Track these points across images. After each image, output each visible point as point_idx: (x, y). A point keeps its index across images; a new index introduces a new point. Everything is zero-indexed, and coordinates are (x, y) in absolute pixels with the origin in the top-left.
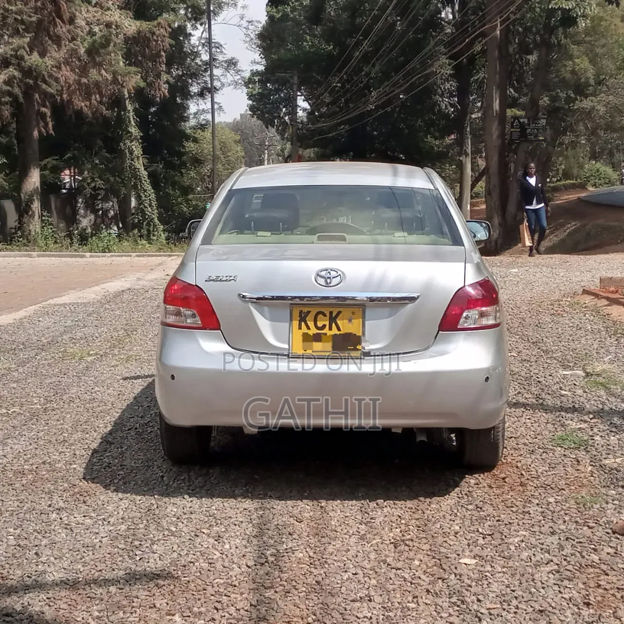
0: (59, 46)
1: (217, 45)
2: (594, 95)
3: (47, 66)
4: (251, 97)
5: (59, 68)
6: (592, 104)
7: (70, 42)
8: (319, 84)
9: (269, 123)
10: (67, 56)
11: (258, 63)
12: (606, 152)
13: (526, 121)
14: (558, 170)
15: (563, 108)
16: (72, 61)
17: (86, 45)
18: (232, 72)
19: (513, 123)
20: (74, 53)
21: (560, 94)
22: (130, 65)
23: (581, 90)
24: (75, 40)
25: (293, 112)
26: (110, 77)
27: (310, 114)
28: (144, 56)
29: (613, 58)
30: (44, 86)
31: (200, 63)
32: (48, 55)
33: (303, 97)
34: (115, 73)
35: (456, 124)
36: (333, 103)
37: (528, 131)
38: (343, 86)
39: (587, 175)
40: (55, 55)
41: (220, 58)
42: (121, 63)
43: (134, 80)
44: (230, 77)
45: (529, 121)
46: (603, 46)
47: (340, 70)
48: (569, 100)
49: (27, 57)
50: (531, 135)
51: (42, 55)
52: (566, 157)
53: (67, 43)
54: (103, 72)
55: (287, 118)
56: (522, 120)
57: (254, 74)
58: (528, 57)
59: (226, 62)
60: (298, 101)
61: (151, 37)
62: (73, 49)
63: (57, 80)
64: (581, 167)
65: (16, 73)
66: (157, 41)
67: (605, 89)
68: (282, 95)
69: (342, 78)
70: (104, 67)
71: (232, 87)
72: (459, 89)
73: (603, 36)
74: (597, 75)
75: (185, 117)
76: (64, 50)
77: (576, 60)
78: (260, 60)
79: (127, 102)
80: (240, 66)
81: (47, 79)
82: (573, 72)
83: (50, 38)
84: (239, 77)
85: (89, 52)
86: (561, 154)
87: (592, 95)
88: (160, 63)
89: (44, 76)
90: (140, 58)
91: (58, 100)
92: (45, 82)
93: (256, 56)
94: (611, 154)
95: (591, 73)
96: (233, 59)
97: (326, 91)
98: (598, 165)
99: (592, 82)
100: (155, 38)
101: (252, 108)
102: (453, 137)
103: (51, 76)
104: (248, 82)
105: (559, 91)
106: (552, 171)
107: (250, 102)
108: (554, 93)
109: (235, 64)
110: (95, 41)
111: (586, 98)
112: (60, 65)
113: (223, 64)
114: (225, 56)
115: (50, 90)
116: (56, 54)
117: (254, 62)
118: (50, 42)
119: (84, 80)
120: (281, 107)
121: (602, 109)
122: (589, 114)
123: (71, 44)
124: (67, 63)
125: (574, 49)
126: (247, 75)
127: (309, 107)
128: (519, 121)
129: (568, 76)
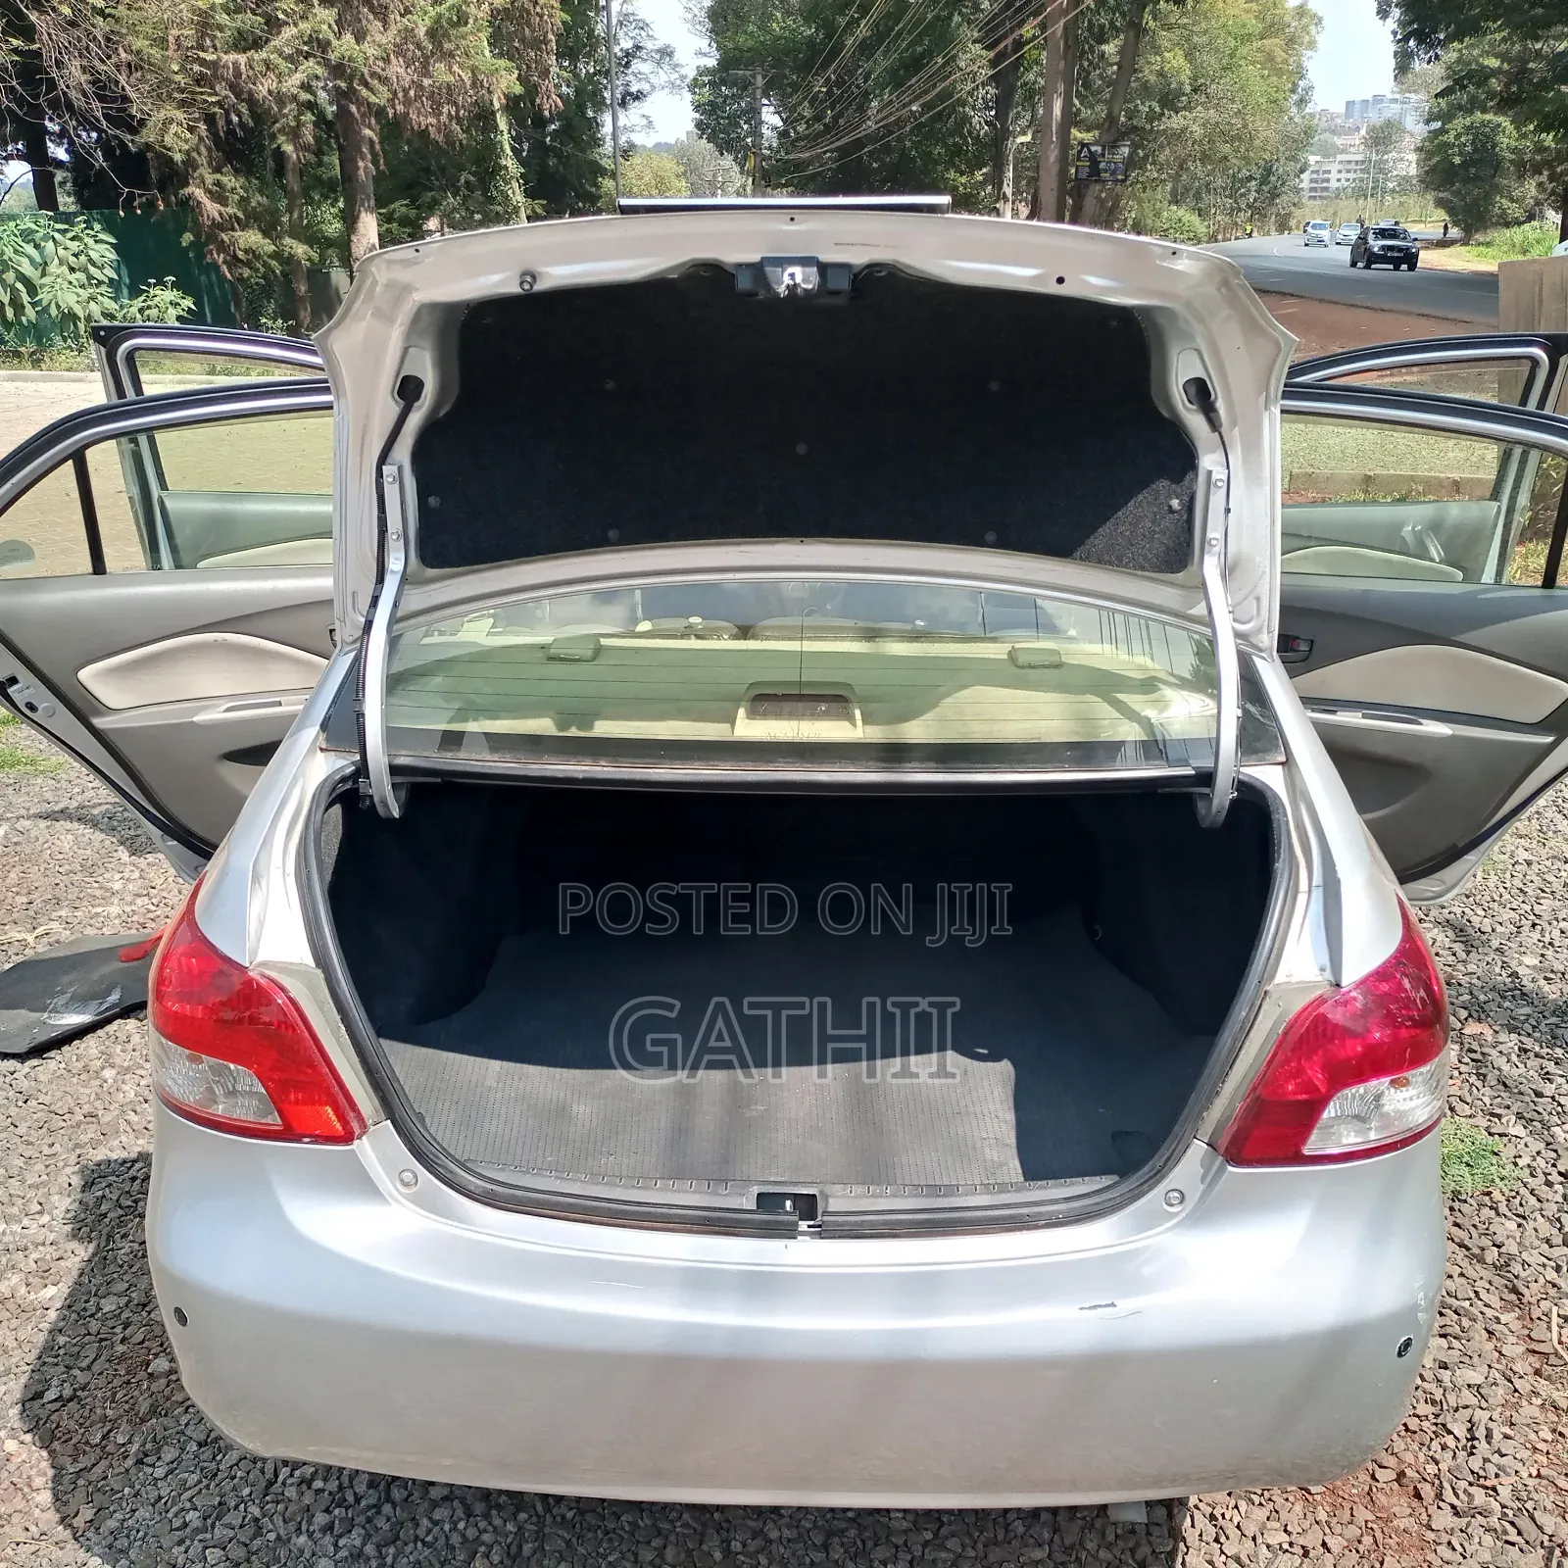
0: (385, 23)
1: (641, 25)
2: (1188, 108)
3: (366, 59)
4: (698, 107)
5: (387, 60)
6: (1183, 122)
7: (402, 15)
8: (796, 88)
9: (724, 146)
10: (398, 40)
11: (705, 55)
12: (1191, 194)
13: (1099, 149)
14: (1126, 219)
15: (1143, 128)
16: (408, 49)
17: (427, 21)
18: (666, 67)
19: (1080, 152)
20: (408, 33)
21: (1141, 107)
22: (501, 55)
23: (1170, 100)
24: (410, 12)
25: (756, 132)
26: (466, 77)
27: (783, 135)
28: (522, 40)
29: (1217, 50)
30: (364, 92)
31: (619, 54)
32: (368, 38)
33: (772, 109)
34: (474, 70)
35: (993, 150)
36: (817, 118)
37: (1102, 165)
38: (830, 93)
39: (1165, 227)
40: (378, 38)
41: (649, 45)
42: (487, 53)
43: (506, 81)
44: (663, 76)
45: (1103, 150)
46: (1205, 32)
47: (825, 66)
48: (1152, 117)
49: (335, 43)
50: (1106, 171)
51: (360, 37)
52: (1140, 202)
53: (398, 18)
54: (455, 68)
55: (749, 140)
56: (1093, 149)
57: (703, 72)
58: (1103, 47)
59: (658, 51)
60: (763, 115)
61: (532, 8)
62: (406, 29)
63: (384, 81)
64: (1157, 215)
65: (320, 71)
66: (541, 16)
67: (1203, 99)
68: (743, 105)
69: (828, 79)
70: (458, 59)
71: (667, 90)
72: (998, 99)
73: (1206, 18)
74: (1195, 78)
75: (599, 139)
76: (393, 30)
77: (1166, 54)
78: (708, 49)
79: (498, 116)
80: (678, 57)
81: (369, 80)
82: (1161, 74)
83: (372, 9)
84: (676, 75)
85: (432, 33)
86: (1133, 195)
87: (1184, 108)
88: (548, 53)
89: (363, 75)
90: (517, 45)
91: (391, 115)
92: (366, 85)
93: (704, 43)
94: (1198, 197)
95: (1185, 77)
96: (669, 46)
97: (805, 98)
98: (1181, 212)
99: (1188, 89)
100: (538, 10)
101: (699, 125)
102: (984, 170)
103: (373, 74)
104: (694, 85)
105: (1139, 102)
106: (1118, 220)
107: (697, 115)
108: (1131, 106)
109: (670, 55)
110: (440, 16)
111: (1177, 113)
112: (388, 55)
113: (653, 54)
114: (656, 42)
115: (373, 99)
116: (381, 37)
117: (700, 53)
118: (371, 17)
119: (426, 82)
120: (742, 122)
121: (1198, 131)
122: (1180, 135)
123: (405, 20)
124: (400, 51)
125: (1164, 38)
126: (691, 74)
127: (781, 124)
128: (1089, 150)
129: (1153, 78)
